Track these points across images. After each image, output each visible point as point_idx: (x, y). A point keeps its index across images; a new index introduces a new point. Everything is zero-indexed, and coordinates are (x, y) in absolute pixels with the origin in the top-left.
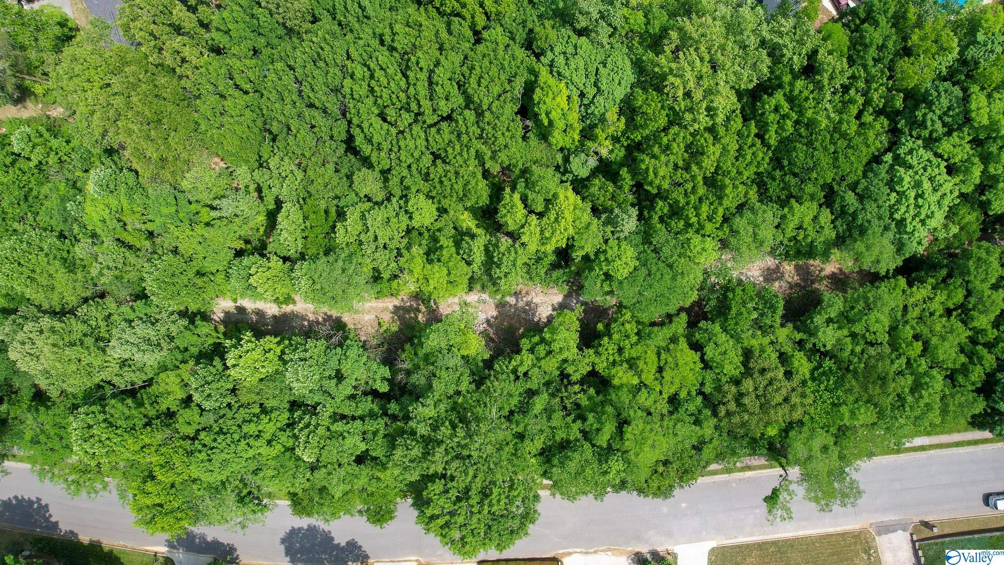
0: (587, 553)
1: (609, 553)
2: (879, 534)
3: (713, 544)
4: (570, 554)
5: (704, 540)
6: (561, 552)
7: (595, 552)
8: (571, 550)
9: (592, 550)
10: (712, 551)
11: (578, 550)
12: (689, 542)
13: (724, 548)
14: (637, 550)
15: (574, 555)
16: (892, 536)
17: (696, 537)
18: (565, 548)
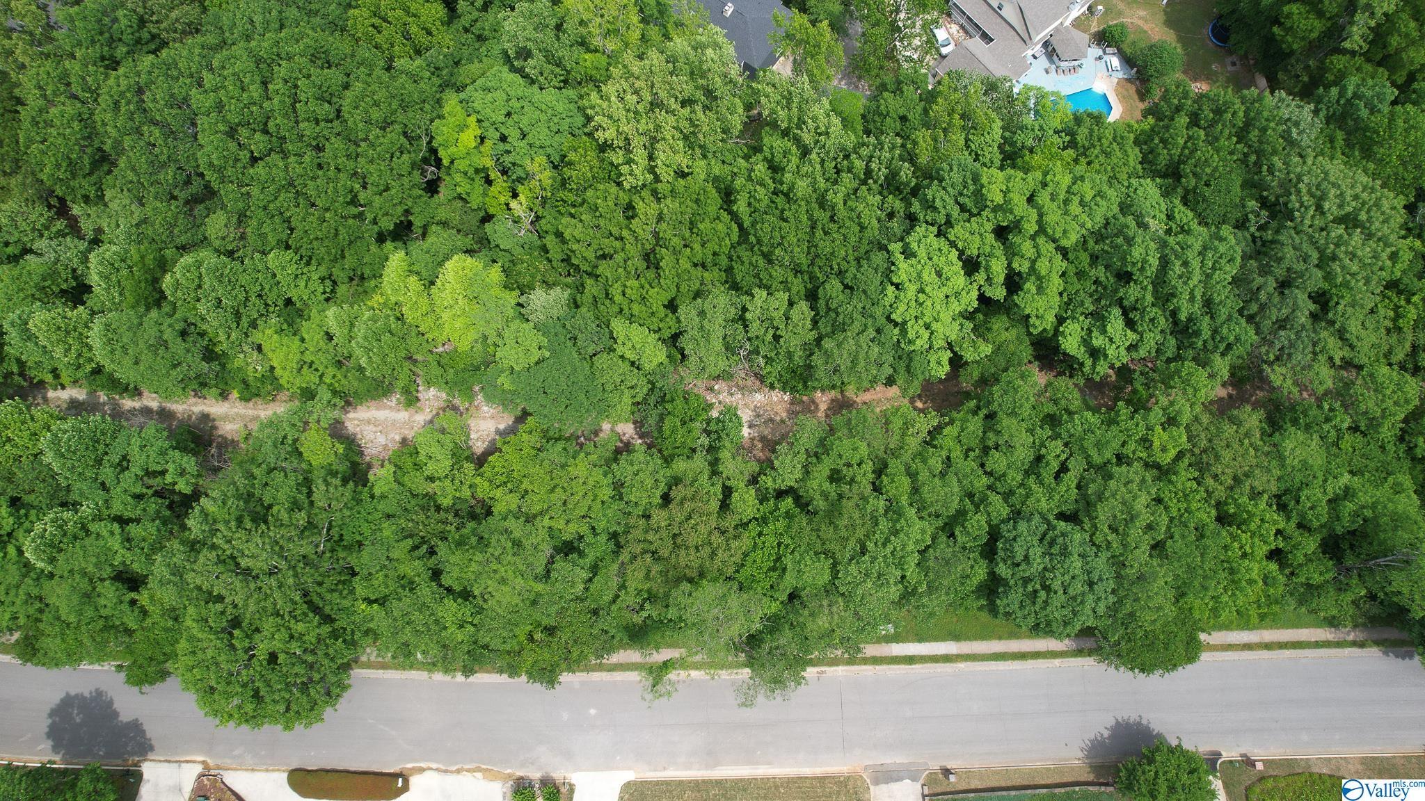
0: (446, 771)
1: (479, 775)
2: (877, 782)
3: (630, 776)
4: (422, 770)
5: (618, 769)
6: (409, 766)
7: (458, 771)
8: (423, 765)
9: (454, 768)
10: (628, 785)
11: (434, 766)
12: (596, 768)
13: (644, 783)
14: (520, 773)
15: (428, 773)
16: (895, 786)
17: (606, 763)
18: (417, 761)
